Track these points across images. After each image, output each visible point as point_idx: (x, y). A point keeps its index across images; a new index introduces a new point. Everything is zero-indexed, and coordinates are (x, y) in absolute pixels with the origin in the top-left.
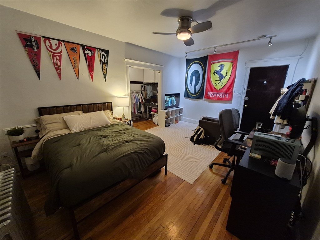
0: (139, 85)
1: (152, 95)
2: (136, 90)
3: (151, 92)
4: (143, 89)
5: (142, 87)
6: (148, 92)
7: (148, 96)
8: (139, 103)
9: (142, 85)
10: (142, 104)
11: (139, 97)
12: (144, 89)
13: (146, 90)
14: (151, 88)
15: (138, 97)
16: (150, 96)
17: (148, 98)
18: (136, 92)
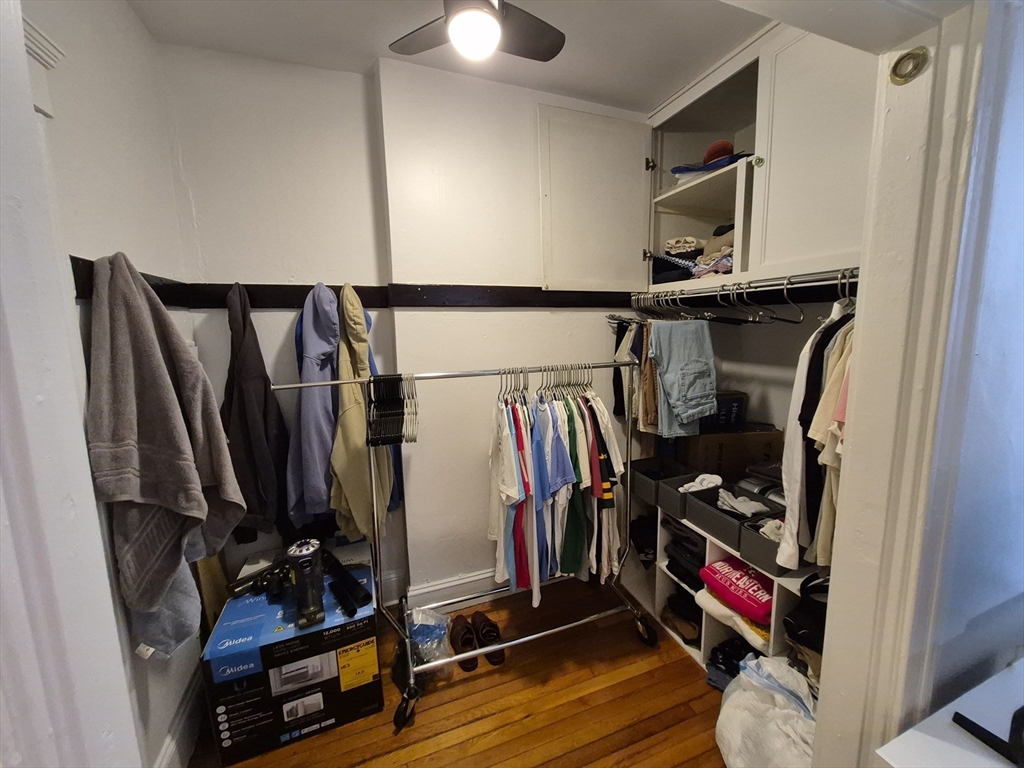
0: (597, 321)
1: (710, 407)
2: (558, 362)
3: (701, 375)
4: (624, 354)
5: (621, 329)
6: (673, 377)
7: (672, 416)
8: (563, 497)
9: (625, 314)
10: (603, 504)
11: (572, 433)
12: (637, 348)
13: (655, 363)
14: (700, 341)
15: (557, 439)
16: (687, 413)
17: (665, 430)
18: (552, 378)
